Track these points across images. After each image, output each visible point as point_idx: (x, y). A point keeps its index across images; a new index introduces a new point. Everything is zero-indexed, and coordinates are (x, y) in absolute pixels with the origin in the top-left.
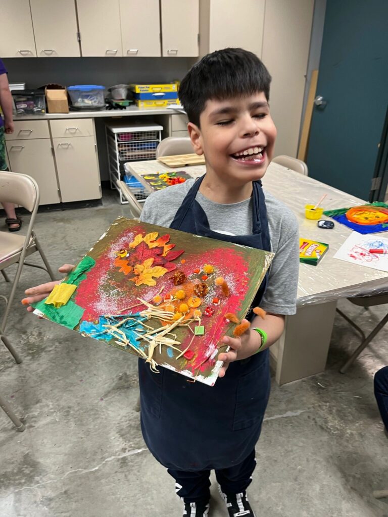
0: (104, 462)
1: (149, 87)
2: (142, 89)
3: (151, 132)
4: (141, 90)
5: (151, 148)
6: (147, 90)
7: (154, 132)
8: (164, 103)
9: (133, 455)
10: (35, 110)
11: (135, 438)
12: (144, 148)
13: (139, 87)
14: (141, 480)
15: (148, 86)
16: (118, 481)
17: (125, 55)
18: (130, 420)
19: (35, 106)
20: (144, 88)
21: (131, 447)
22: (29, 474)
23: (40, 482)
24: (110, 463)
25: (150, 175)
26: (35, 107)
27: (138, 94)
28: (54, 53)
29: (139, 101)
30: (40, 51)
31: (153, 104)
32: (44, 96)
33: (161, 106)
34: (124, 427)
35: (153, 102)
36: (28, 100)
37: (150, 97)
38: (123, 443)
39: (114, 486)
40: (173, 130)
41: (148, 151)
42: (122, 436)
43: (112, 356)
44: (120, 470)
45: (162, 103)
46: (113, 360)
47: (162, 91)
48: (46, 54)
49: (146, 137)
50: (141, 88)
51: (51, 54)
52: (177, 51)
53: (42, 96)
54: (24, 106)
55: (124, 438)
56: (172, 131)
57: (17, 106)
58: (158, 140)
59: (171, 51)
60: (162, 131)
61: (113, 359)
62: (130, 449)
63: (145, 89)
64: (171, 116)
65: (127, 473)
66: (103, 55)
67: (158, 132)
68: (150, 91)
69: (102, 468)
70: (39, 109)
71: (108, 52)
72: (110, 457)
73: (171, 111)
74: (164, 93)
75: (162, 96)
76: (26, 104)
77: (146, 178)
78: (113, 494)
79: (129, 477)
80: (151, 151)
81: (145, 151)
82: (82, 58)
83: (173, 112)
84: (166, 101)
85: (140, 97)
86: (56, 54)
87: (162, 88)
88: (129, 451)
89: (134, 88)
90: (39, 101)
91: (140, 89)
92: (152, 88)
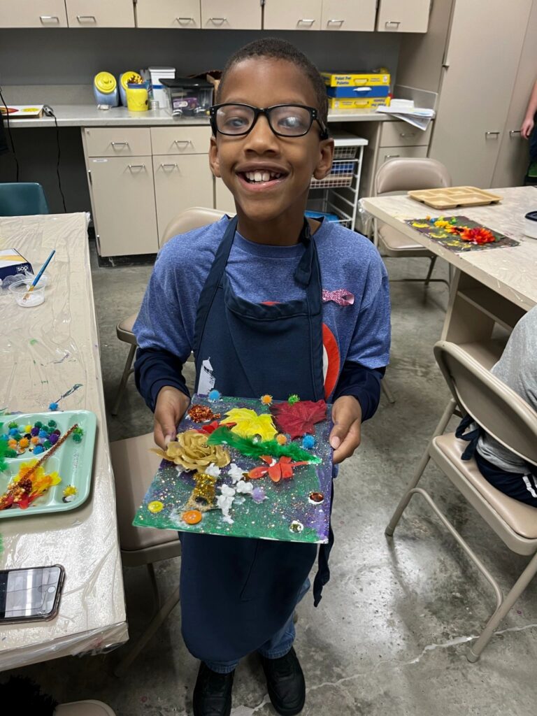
0: (424, 652)
1: (349, 78)
2: (340, 81)
3: (349, 148)
4: (338, 83)
5: (346, 171)
6: (347, 83)
7: (353, 147)
8: (368, 103)
9: (463, 644)
10: (197, 111)
11: (454, 618)
12: (337, 172)
13: (336, 78)
14: (488, 683)
15: (349, 76)
16: (456, 683)
17: (324, 28)
18: (436, 590)
19: (198, 104)
20: (342, 79)
21: (454, 632)
22: (321, 662)
23: (344, 675)
24: (433, 653)
25: (421, 221)
26: (198, 106)
27: (334, 88)
28: (225, 22)
29: (334, 99)
30: (206, 20)
31: (353, 105)
32: (212, 89)
33: (363, 107)
34: (433, 601)
35: (353, 101)
36: (190, 95)
37: (350, 93)
38: (440, 625)
39: (452, 690)
40: (382, 145)
41: (341, 176)
42: (434, 613)
43: (372, 487)
44: (452, 665)
45: (366, 103)
46: (376, 494)
47: (368, 84)
48: (215, 24)
49: (341, 156)
50: (339, 79)
51: (221, 24)
52: (398, 23)
53: (209, 89)
54: (184, 104)
55: (439, 618)
56: (379, 147)
57: (174, 104)
58: (356, 160)
59: (391, 23)
60: (365, 147)
61: (375, 492)
62: (454, 635)
63: (343, 81)
64: (382, 124)
65: (464, 671)
66: (293, 27)
67: (359, 148)
68: (351, 84)
69: (424, 660)
70: (203, 110)
71: (300, 23)
72: (431, 644)
73: (383, 117)
74: (371, 87)
75: (367, 92)
76: (187, 101)
77: (415, 225)
78: (456, 702)
79: (469, 677)
80: (345, 176)
81: (336, 176)
82: (263, 30)
83: (385, 117)
84: (371, 100)
85: (337, 93)
86: (228, 24)
87: (368, 80)
88: (454, 637)
89: (329, 79)
90: (203, 97)
91: (337, 80)
92: (354, 80)
